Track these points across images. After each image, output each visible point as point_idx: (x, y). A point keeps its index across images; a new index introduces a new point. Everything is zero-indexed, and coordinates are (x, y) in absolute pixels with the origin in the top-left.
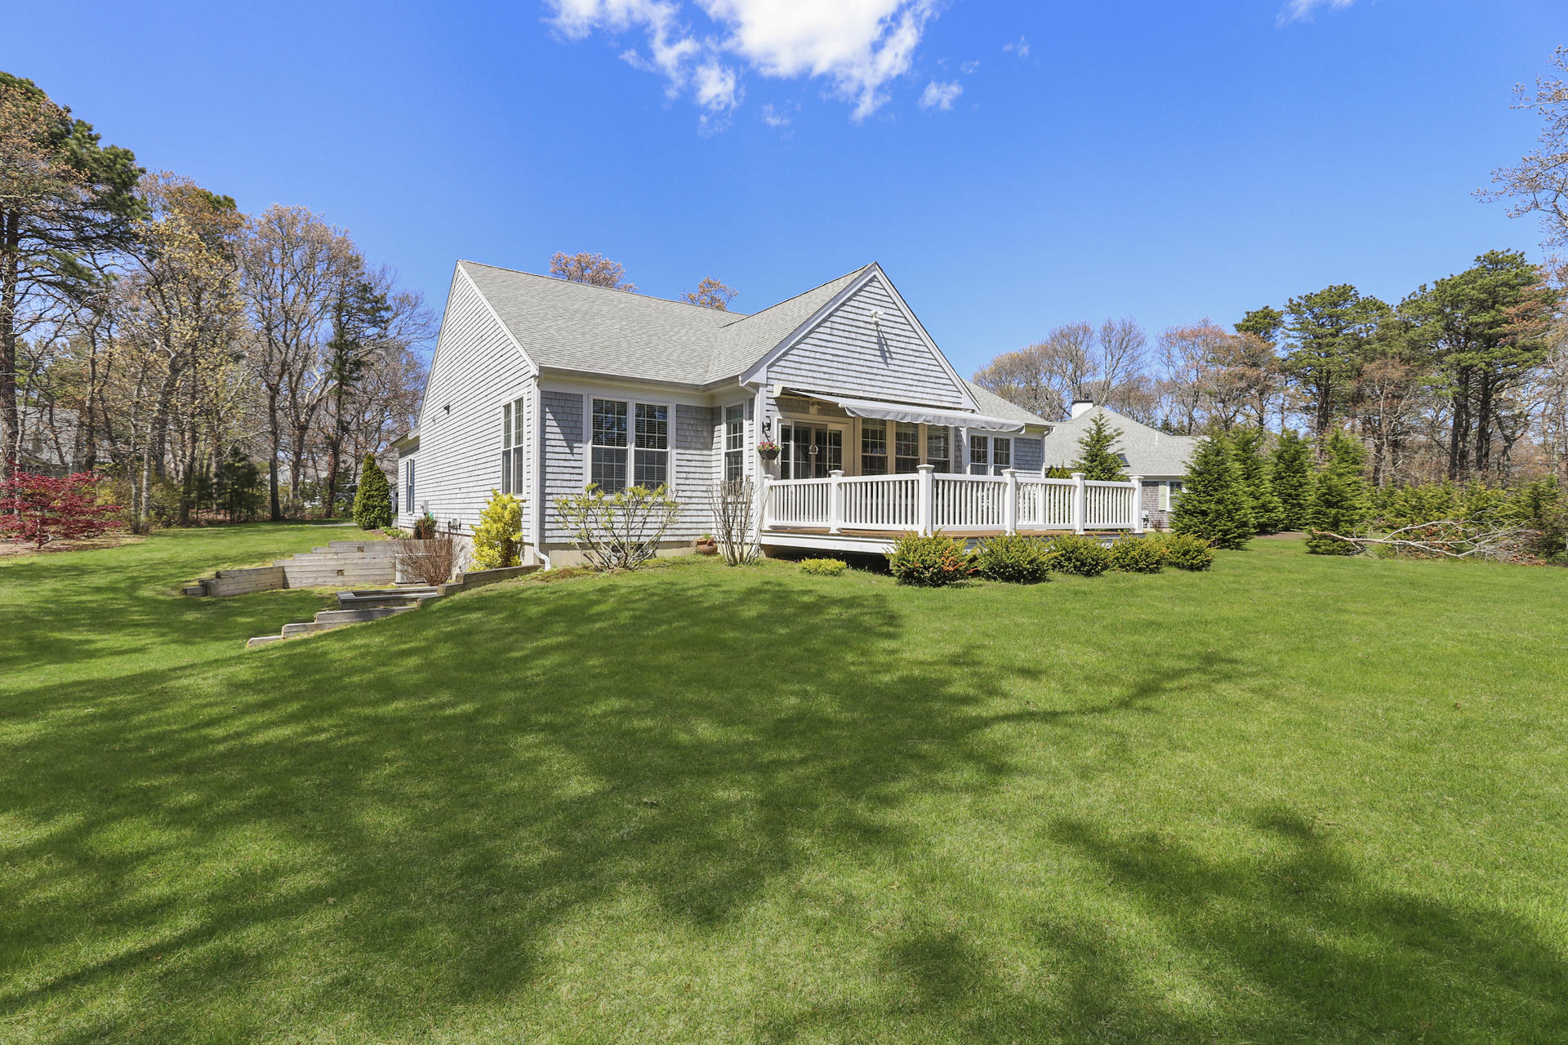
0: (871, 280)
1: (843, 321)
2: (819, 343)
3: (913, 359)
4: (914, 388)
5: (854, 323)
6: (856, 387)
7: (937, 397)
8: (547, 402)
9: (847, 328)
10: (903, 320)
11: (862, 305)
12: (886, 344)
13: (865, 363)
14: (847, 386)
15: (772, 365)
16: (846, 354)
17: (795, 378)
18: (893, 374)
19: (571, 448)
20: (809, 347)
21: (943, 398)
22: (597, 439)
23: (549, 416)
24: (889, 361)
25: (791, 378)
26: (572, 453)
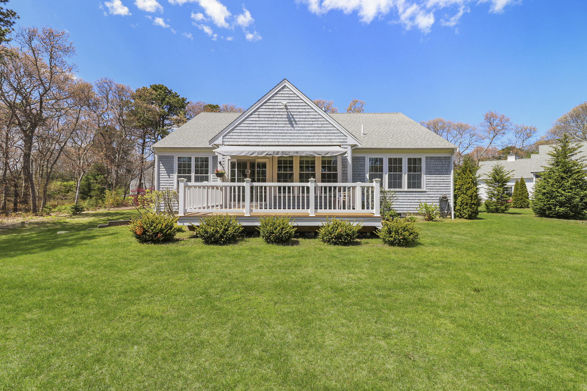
0: (283, 88)
1: (265, 110)
2: (251, 122)
3: (311, 122)
4: (312, 137)
5: (272, 110)
6: (274, 140)
7: (328, 141)
8: (161, 160)
9: (268, 113)
10: (304, 104)
11: (277, 101)
12: (293, 118)
13: (279, 128)
14: (268, 140)
15: (225, 135)
16: (267, 125)
17: (238, 140)
18: (298, 132)
19: (169, 176)
20: (246, 125)
21: (333, 141)
22: (179, 172)
23: (161, 165)
24: (295, 126)
25: (236, 140)
26: (169, 178)
